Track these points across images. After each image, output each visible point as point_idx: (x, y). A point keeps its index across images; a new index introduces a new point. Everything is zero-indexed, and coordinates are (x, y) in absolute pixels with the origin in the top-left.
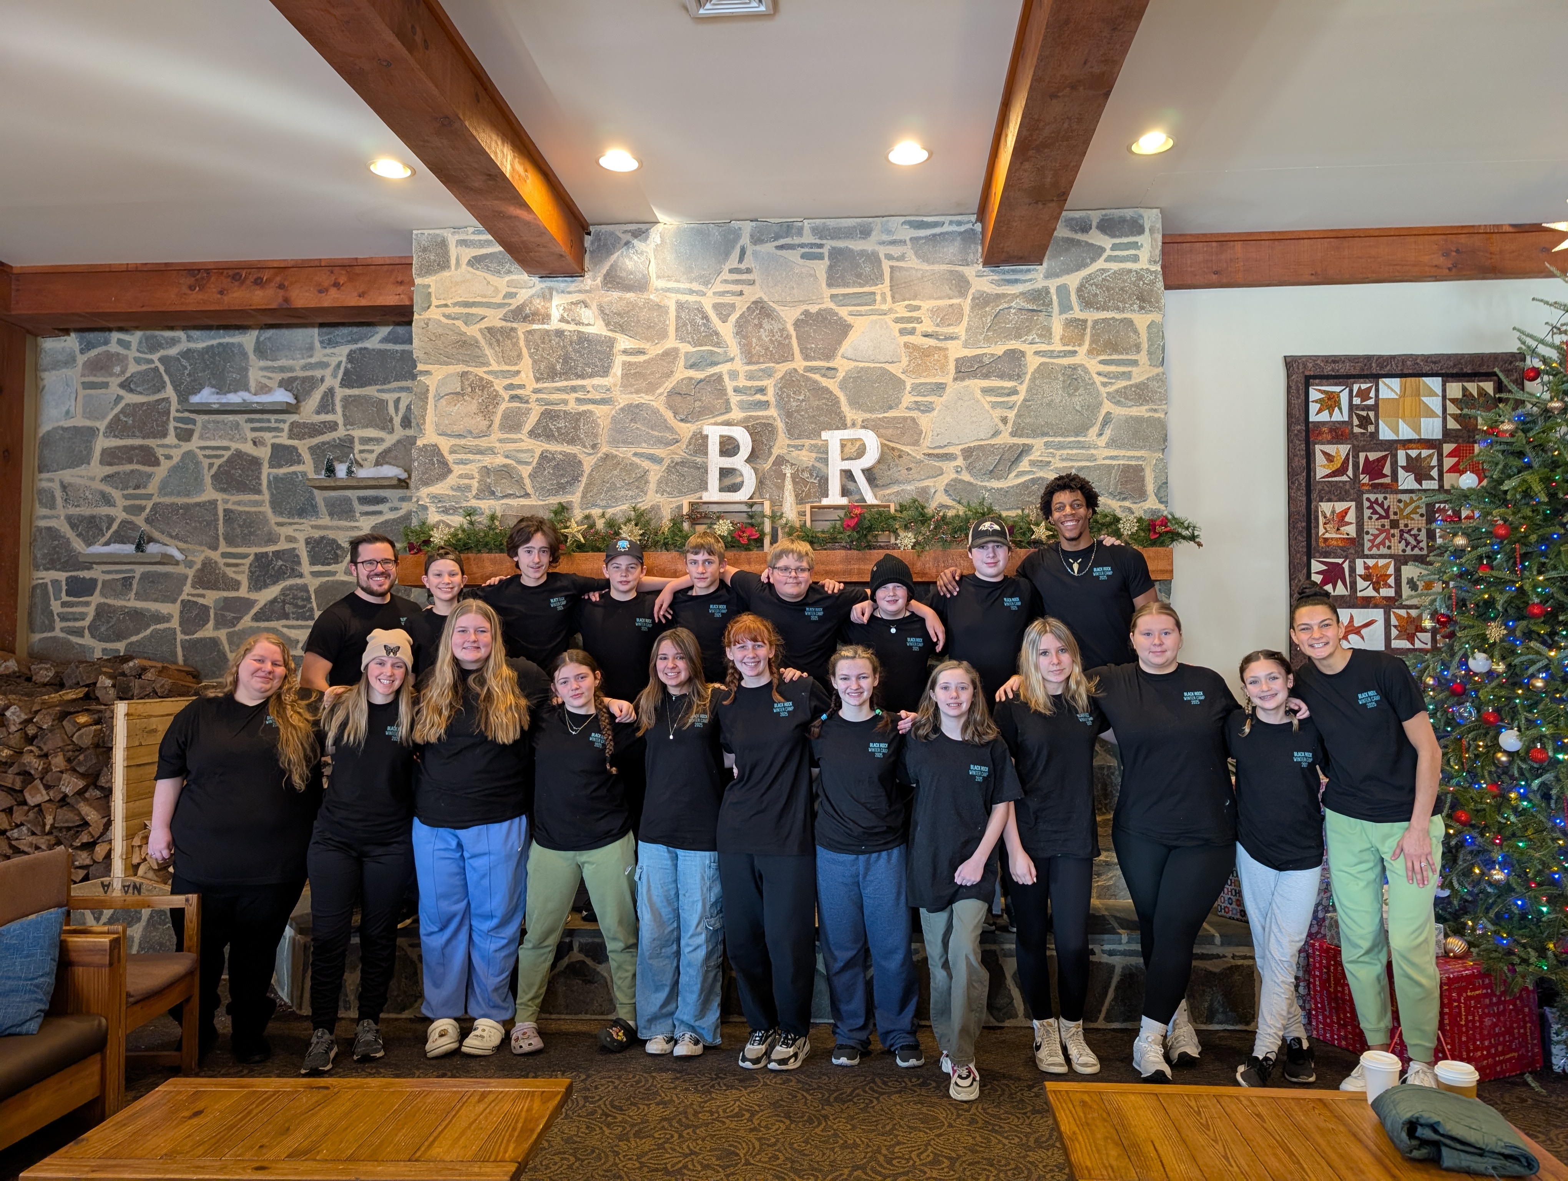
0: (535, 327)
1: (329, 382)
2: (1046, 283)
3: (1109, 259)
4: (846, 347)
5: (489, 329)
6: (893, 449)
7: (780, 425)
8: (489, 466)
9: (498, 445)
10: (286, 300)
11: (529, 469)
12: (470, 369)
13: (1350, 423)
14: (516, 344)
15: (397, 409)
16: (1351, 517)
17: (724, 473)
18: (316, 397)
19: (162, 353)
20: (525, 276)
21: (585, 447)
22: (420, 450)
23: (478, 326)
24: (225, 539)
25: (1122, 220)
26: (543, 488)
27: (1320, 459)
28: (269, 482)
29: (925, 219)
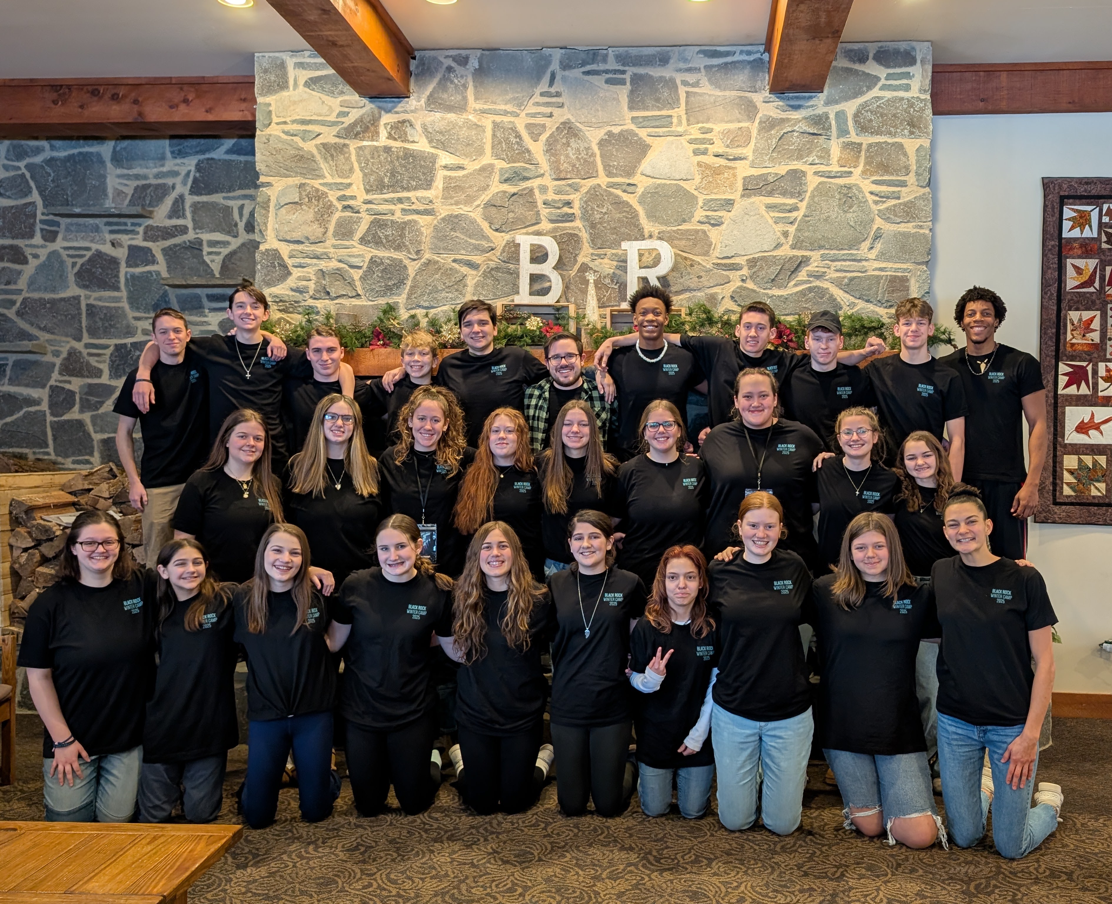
0: (365, 143)
1: (180, 189)
2: (826, 109)
3: (883, 88)
4: (645, 165)
5: (324, 145)
6: (686, 258)
7: (584, 235)
8: (325, 269)
9: (332, 250)
10: (140, 114)
11: (361, 272)
12: (307, 181)
13: (1098, 239)
14: (348, 159)
15: (241, 215)
16: (1096, 324)
17: (534, 278)
18: (168, 202)
19: (28, 160)
20: (356, 97)
21: (410, 253)
22: (263, 253)
23: (314, 142)
24: (88, 331)
25: (897, 52)
26: (372, 290)
27: (1070, 272)
28: (127, 279)
29: (718, 48)
